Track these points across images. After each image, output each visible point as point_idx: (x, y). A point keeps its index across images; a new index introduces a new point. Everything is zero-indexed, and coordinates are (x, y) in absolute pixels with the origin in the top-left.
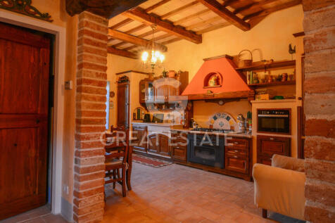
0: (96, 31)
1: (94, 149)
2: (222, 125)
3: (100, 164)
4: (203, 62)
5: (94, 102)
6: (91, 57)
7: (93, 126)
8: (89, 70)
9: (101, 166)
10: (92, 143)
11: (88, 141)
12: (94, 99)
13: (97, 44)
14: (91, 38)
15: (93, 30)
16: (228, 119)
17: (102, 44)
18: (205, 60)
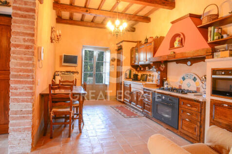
0: (24, 6)
1: (22, 97)
2: (189, 85)
3: (28, 109)
4: (171, 25)
5: (23, 62)
6: (19, 27)
7: (21, 80)
8: (17, 37)
9: (28, 111)
10: (20, 93)
11: (15, 91)
12: (22, 59)
13: (25, 17)
14: (19, 12)
15: (20, 6)
16: (195, 79)
17: (29, 15)
18: (173, 23)
